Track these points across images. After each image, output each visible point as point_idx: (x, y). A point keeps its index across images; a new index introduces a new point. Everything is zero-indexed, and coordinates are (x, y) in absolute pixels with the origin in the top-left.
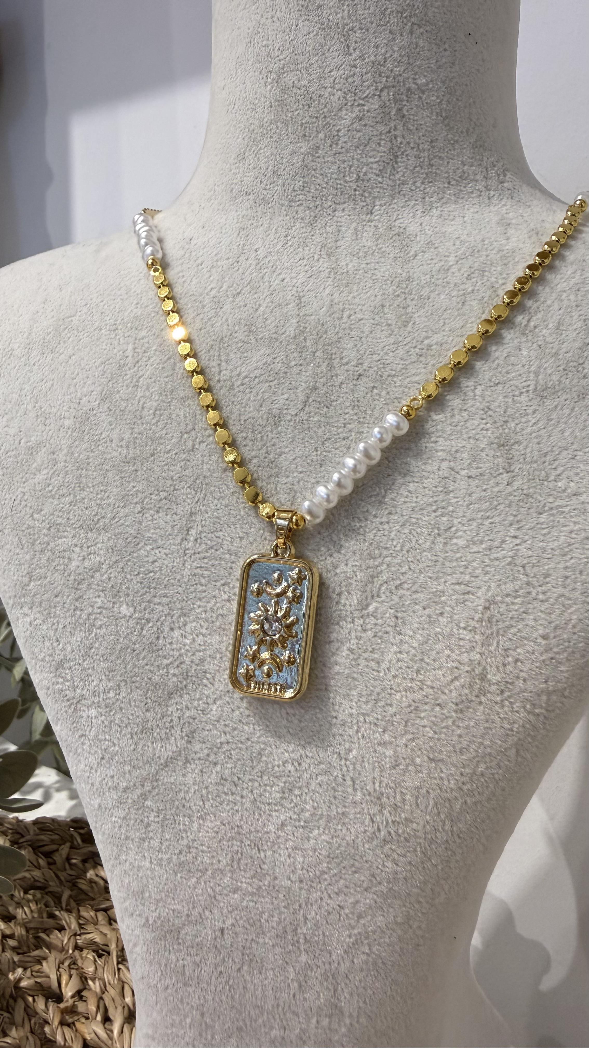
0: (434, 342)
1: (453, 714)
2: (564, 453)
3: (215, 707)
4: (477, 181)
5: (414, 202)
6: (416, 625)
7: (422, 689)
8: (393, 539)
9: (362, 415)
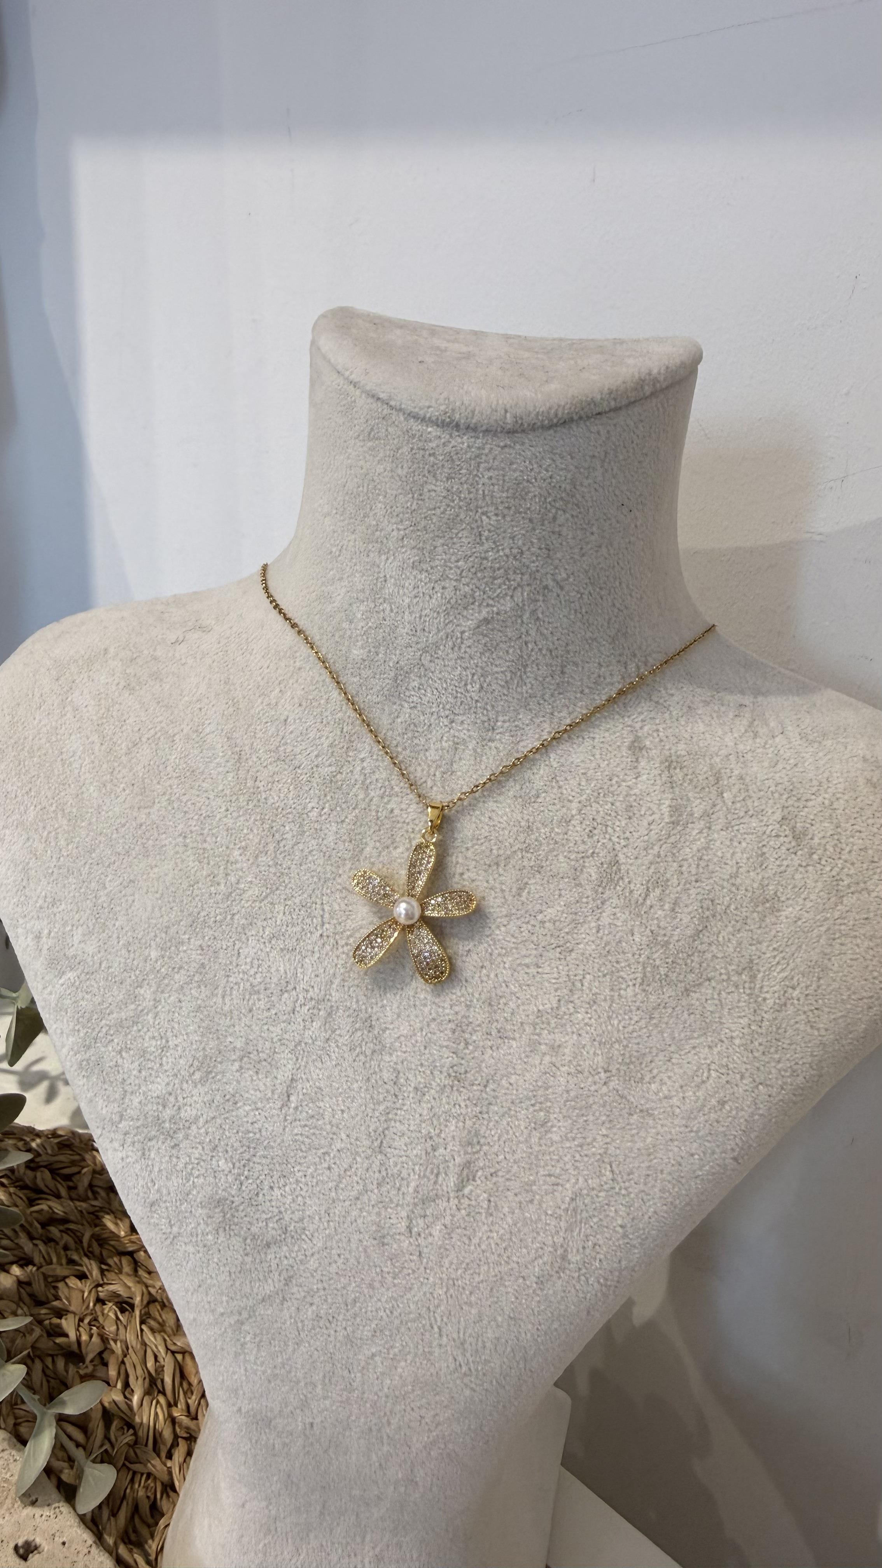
6: (507, 1209)
7: (508, 1263)
8: (491, 1130)
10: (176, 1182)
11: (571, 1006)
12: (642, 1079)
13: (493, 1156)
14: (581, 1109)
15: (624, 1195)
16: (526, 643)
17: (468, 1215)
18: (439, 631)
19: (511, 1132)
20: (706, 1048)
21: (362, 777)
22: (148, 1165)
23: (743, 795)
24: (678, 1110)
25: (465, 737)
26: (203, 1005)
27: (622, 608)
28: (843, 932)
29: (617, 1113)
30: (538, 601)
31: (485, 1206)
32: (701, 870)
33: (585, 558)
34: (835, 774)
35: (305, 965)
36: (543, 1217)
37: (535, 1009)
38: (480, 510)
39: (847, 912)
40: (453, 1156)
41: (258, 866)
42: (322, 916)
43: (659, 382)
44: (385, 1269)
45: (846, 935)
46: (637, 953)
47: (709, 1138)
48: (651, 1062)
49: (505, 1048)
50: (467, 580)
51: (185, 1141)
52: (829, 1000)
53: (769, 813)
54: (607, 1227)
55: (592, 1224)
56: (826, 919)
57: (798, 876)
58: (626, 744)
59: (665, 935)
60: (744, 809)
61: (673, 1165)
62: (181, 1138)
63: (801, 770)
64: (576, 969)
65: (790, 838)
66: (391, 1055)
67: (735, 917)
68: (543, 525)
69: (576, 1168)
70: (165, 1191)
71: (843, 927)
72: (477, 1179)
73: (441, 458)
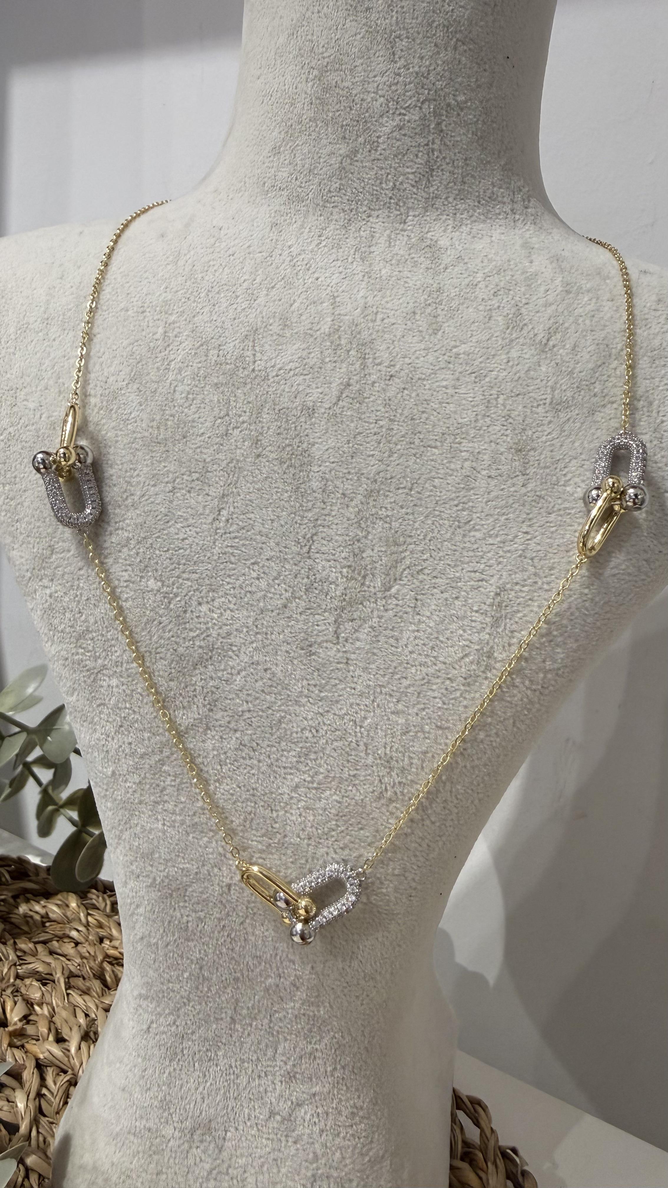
0: (461, 352)
1: (462, 688)
2: (574, 462)
3: (238, 678)
4: (504, 203)
5: (445, 217)
6: (433, 607)
7: (435, 664)
8: (417, 529)
9: (392, 414)
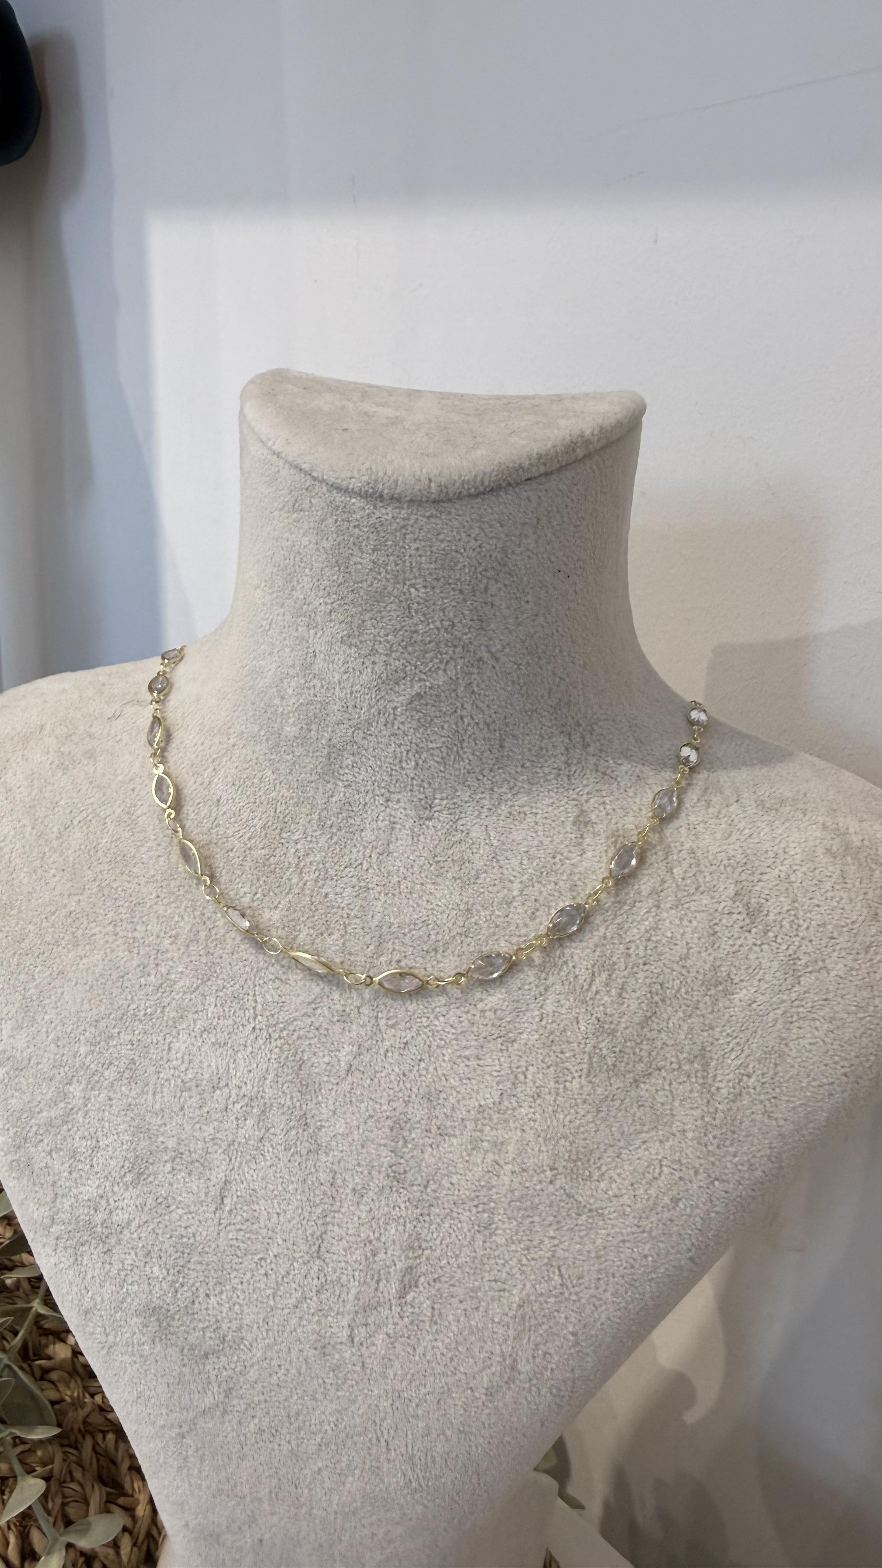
10: (109, 1288)
11: (513, 1100)
12: (590, 1176)
13: (437, 1261)
14: (525, 1209)
15: (574, 1301)
16: (462, 718)
17: (412, 1323)
18: (371, 707)
19: (454, 1235)
20: (657, 1144)
21: (296, 859)
22: (80, 1272)
23: (695, 870)
24: (628, 1209)
25: (402, 816)
26: (134, 1102)
27: (564, 676)
28: (802, 1015)
29: (565, 1214)
30: (473, 674)
31: (429, 1314)
32: (649, 952)
33: (520, 628)
34: (793, 845)
35: (238, 1060)
36: (490, 1325)
37: (477, 1104)
38: (408, 583)
39: (805, 993)
40: (393, 1261)
41: (189, 955)
42: (254, 1008)
43: (591, 443)
44: (327, 1381)
45: (804, 1018)
46: (583, 1041)
47: (663, 1239)
48: (599, 1159)
49: (446, 1146)
50: (398, 654)
51: (118, 1247)
52: (787, 1087)
53: (721, 889)
54: (558, 1336)
55: (541, 1332)
56: (783, 1001)
57: (752, 956)
58: (571, 819)
59: (611, 1023)
60: (694, 886)
61: (625, 1268)
62: (113, 1244)
63: (756, 841)
64: (518, 1061)
65: (744, 916)
66: (327, 1154)
67: (685, 1001)
68: (474, 596)
69: (523, 1273)
70: (99, 1299)
71: (801, 1010)
72: (420, 1285)
73: (366, 530)
